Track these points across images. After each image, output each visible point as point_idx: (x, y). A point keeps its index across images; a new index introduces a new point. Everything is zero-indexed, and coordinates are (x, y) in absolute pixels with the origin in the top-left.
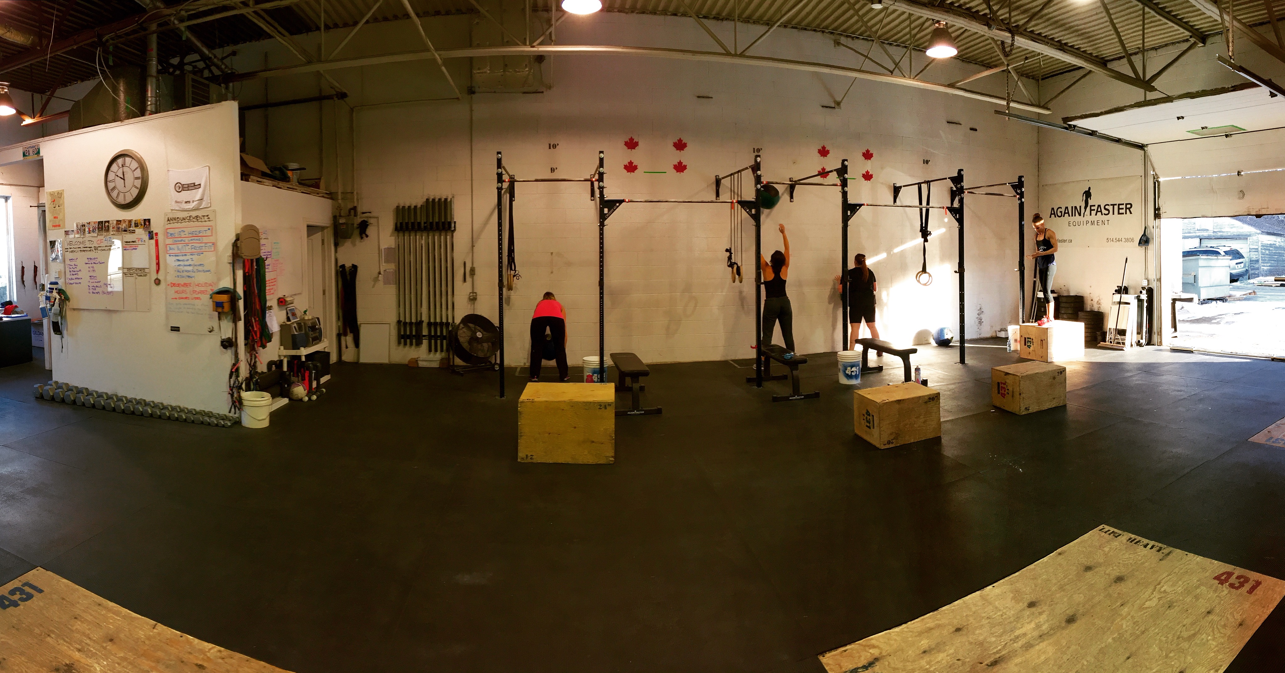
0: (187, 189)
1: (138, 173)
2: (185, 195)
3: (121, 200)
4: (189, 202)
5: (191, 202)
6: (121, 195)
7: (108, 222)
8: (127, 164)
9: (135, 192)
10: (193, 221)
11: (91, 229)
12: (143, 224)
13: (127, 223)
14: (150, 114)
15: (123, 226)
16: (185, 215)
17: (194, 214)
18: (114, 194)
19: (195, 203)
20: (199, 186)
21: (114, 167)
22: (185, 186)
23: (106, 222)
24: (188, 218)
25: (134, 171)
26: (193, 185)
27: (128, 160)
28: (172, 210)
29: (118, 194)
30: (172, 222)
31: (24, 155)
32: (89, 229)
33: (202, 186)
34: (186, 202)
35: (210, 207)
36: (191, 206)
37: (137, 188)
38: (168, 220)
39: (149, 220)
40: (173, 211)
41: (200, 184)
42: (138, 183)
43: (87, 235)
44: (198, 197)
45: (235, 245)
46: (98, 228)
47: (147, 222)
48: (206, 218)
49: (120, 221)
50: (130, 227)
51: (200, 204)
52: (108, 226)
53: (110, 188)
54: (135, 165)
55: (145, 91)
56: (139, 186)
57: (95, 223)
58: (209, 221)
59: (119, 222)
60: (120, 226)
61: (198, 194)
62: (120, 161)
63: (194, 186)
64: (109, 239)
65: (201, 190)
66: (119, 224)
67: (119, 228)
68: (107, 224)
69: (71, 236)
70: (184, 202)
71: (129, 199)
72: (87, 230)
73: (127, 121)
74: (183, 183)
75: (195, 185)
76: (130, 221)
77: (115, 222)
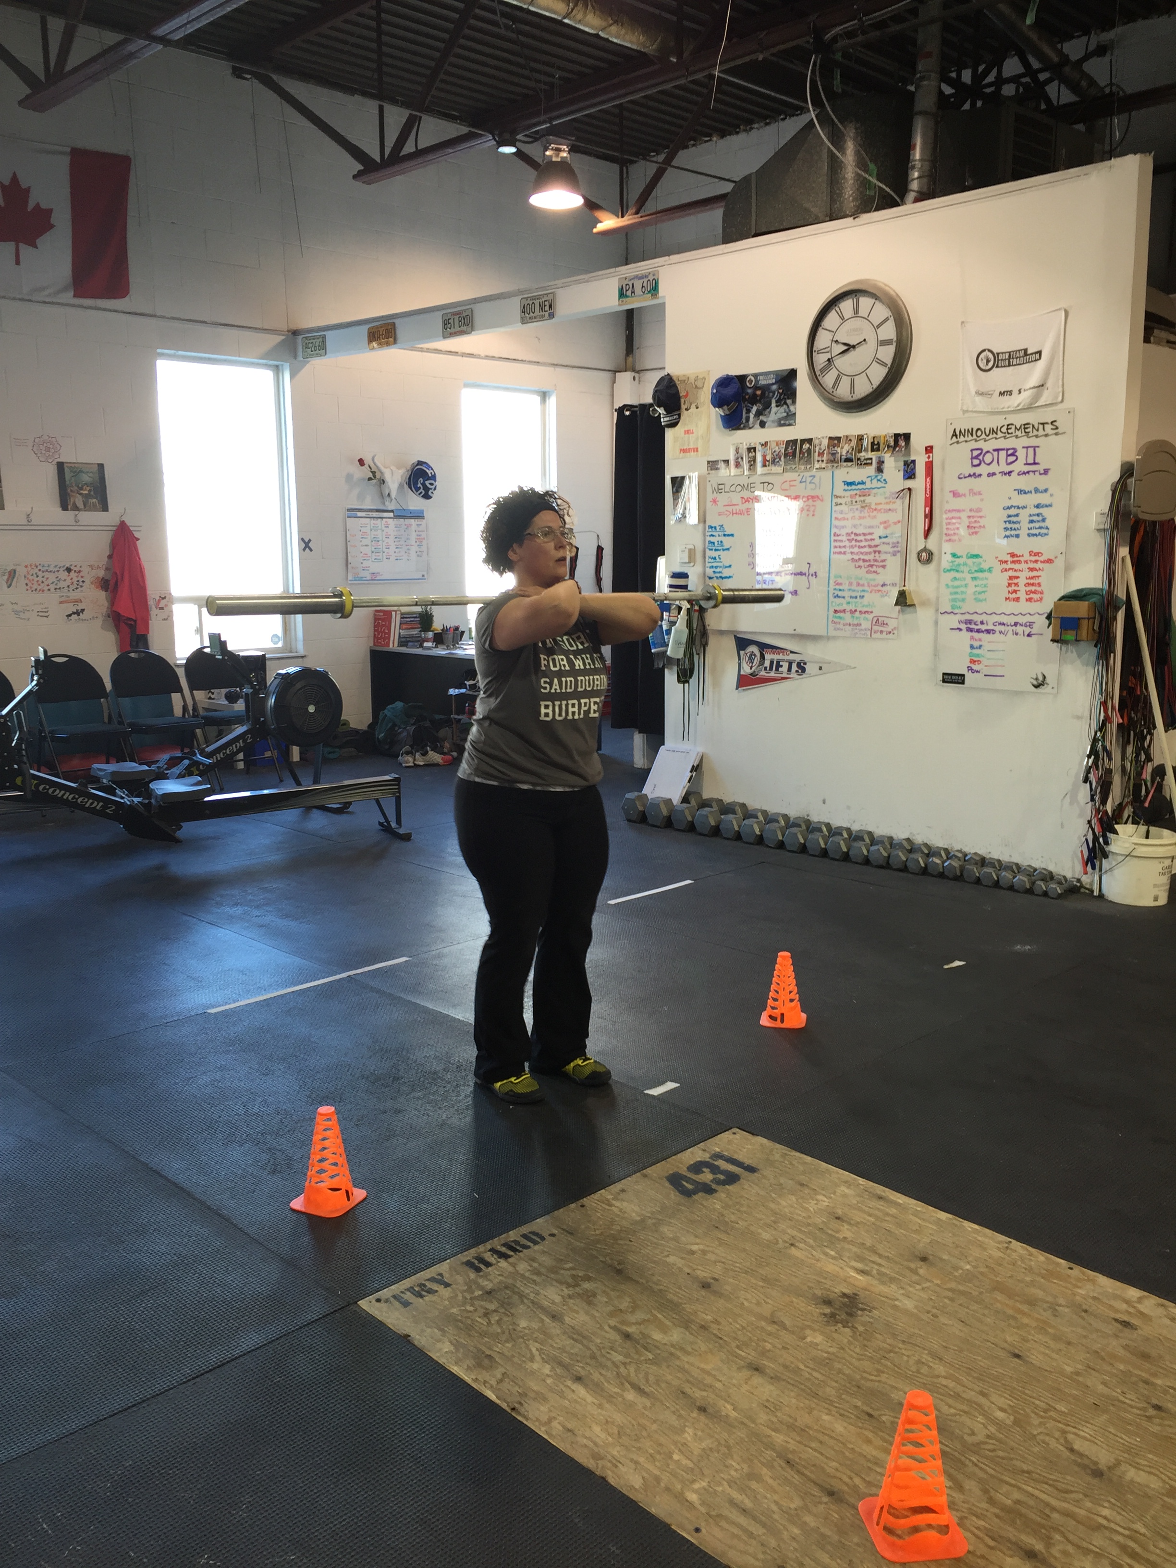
0: (1006, 363)
1: (889, 331)
2: (1002, 377)
3: (844, 392)
4: (1010, 393)
5: (1015, 392)
6: (845, 382)
7: (810, 441)
8: (863, 312)
9: (878, 374)
10: (1017, 437)
11: (768, 458)
12: (892, 444)
13: (854, 443)
14: (917, 200)
15: (844, 450)
16: (997, 422)
17: (1018, 420)
18: (828, 380)
19: (1025, 395)
20: (1037, 356)
21: (831, 320)
22: (1001, 357)
23: (803, 441)
24: (1004, 430)
25: (879, 326)
26: (1022, 354)
27: (865, 302)
28: (965, 412)
29: (838, 379)
30: (962, 439)
31: (622, 294)
32: (764, 457)
33: (1045, 355)
34: (1002, 394)
35: (1062, 401)
36: (1016, 401)
37: (884, 364)
38: (955, 435)
39: (907, 437)
40: (967, 415)
41: (1040, 353)
42: (888, 354)
43: (759, 469)
44: (1034, 380)
45: (1120, 490)
46: (786, 455)
47: (902, 440)
48: (1048, 428)
49: (839, 439)
50: (860, 451)
51: (1036, 398)
52: (809, 450)
53: (818, 368)
54: (881, 312)
55: (909, 147)
56: (889, 361)
57: (778, 443)
58: (1056, 434)
59: (835, 441)
60: (839, 450)
61: (1034, 373)
62: (847, 306)
63: (1026, 356)
64: (809, 480)
65: (1041, 365)
66: (834, 445)
67: (833, 454)
68: (806, 446)
69: (723, 472)
70: (997, 393)
71: (863, 389)
72: (759, 458)
73: (865, 217)
74: (995, 352)
75: (1026, 354)
76: (860, 438)
77: (825, 442)
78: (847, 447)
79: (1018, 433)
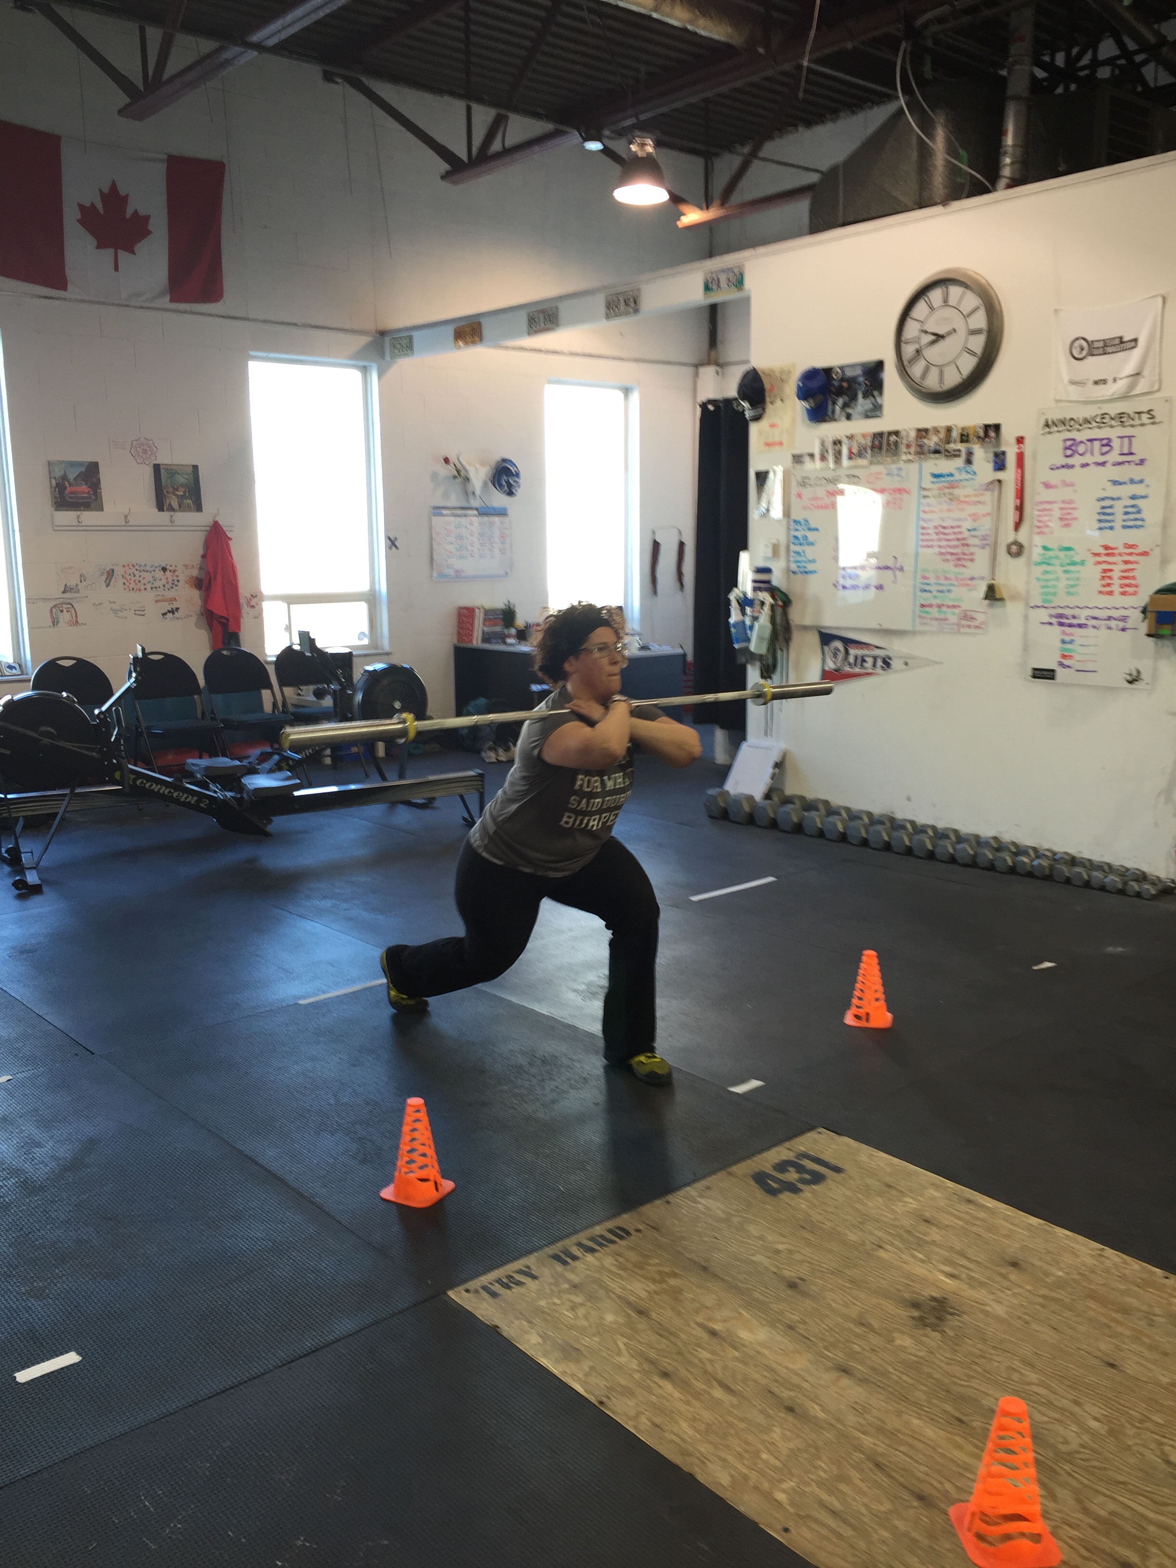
0: (1101, 351)
1: (980, 320)
2: (1096, 366)
3: (932, 383)
4: (1104, 382)
5: (1110, 381)
6: (934, 373)
7: (897, 433)
8: (952, 301)
9: (968, 364)
10: (1112, 427)
11: (855, 451)
12: (982, 435)
13: (942, 435)
14: (1009, 186)
15: (932, 441)
16: (1091, 411)
17: (1113, 409)
18: (916, 371)
19: (1121, 384)
20: (1133, 344)
21: (920, 310)
22: (1096, 345)
23: (890, 433)
24: (1098, 419)
25: (969, 315)
26: (1117, 342)
27: (955, 291)
28: (1057, 401)
29: (927, 370)
30: (1054, 429)
31: (707, 288)
32: (850, 449)
33: (1141, 343)
34: (1096, 383)
35: (1159, 390)
36: (1111, 390)
37: (973, 354)
38: (1047, 425)
39: (997, 428)
40: (1060, 405)
41: (1135, 340)
42: (978, 343)
43: (845, 462)
44: (1130, 368)
46: (873, 447)
47: (992, 430)
48: (1144, 417)
49: (926, 431)
50: (948, 443)
51: (1132, 386)
52: (896, 442)
53: (906, 358)
54: (971, 301)
55: (1000, 133)
56: (979, 351)
57: (864, 436)
58: (1153, 423)
59: (923, 433)
60: (926, 441)
61: (1130, 361)
62: (936, 295)
63: (1121, 345)
64: (896, 472)
65: (1137, 353)
66: (922, 437)
67: (921, 446)
68: (893, 438)
69: (808, 465)
70: (1091, 382)
71: (952, 379)
72: (845, 451)
73: (956, 205)
74: (1090, 339)
75: (1122, 342)
76: (949, 430)
77: (913, 434)
78: (935, 439)
79: (1113, 423)
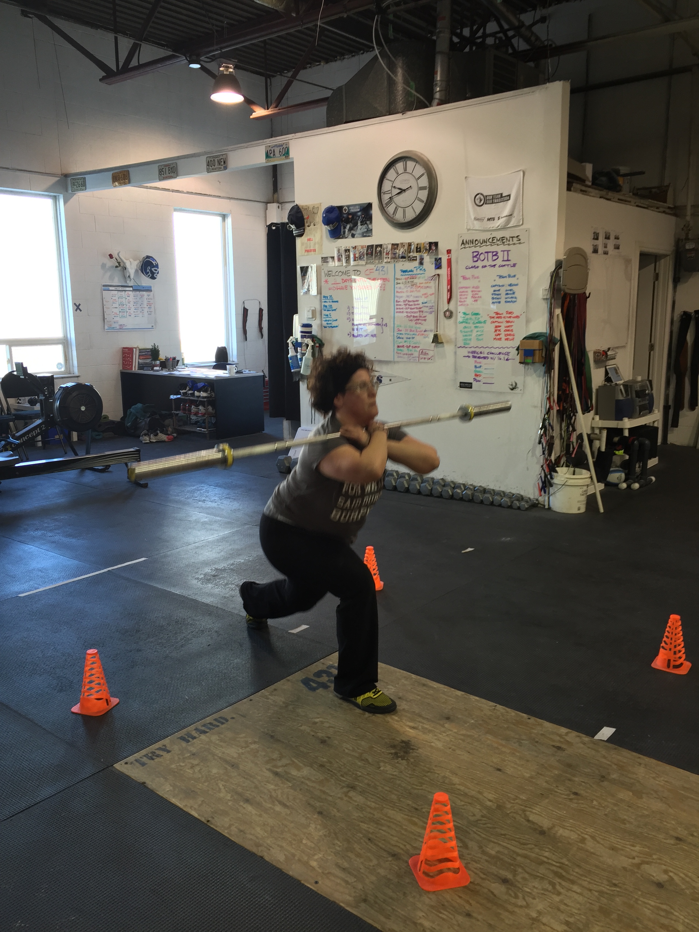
0: (491, 201)
1: (424, 182)
2: (488, 210)
3: (399, 217)
4: (493, 219)
5: (496, 219)
6: (400, 212)
7: (381, 246)
8: (409, 170)
9: (419, 207)
10: (498, 245)
11: (357, 256)
12: (428, 248)
13: (406, 247)
14: (438, 104)
15: (401, 251)
16: (487, 236)
17: (499, 235)
18: (391, 209)
19: (502, 220)
20: (508, 198)
21: (391, 174)
22: (488, 198)
23: (377, 246)
24: (490, 240)
25: (419, 178)
26: (500, 196)
27: (410, 164)
28: (469, 230)
29: (396, 209)
30: (467, 246)
31: (267, 156)
32: (355, 255)
33: (512, 197)
34: (489, 219)
35: (522, 224)
36: (497, 224)
37: (422, 201)
38: (463, 243)
39: (436, 244)
40: (469, 232)
41: (509, 196)
42: (424, 195)
43: (352, 263)
44: (506, 212)
45: (555, 276)
46: (367, 254)
47: (433, 246)
48: (515, 239)
49: (397, 245)
50: (410, 252)
51: (508, 222)
52: (380, 251)
53: (384, 203)
54: (419, 170)
55: (433, 73)
56: (425, 199)
57: (362, 247)
58: (520, 243)
59: (395, 246)
60: (398, 251)
61: (507, 208)
62: (400, 166)
63: (501, 198)
64: (381, 269)
65: (510, 203)
66: (395, 249)
67: (394, 254)
68: (378, 249)
69: (331, 264)
70: (486, 219)
71: (410, 215)
72: (352, 256)
73: (409, 114)
74: (485, 194)
75: (502, 197)
76: (410, 245)
77: (390, 247)
78: (402, 250)
79: (498, 242)
